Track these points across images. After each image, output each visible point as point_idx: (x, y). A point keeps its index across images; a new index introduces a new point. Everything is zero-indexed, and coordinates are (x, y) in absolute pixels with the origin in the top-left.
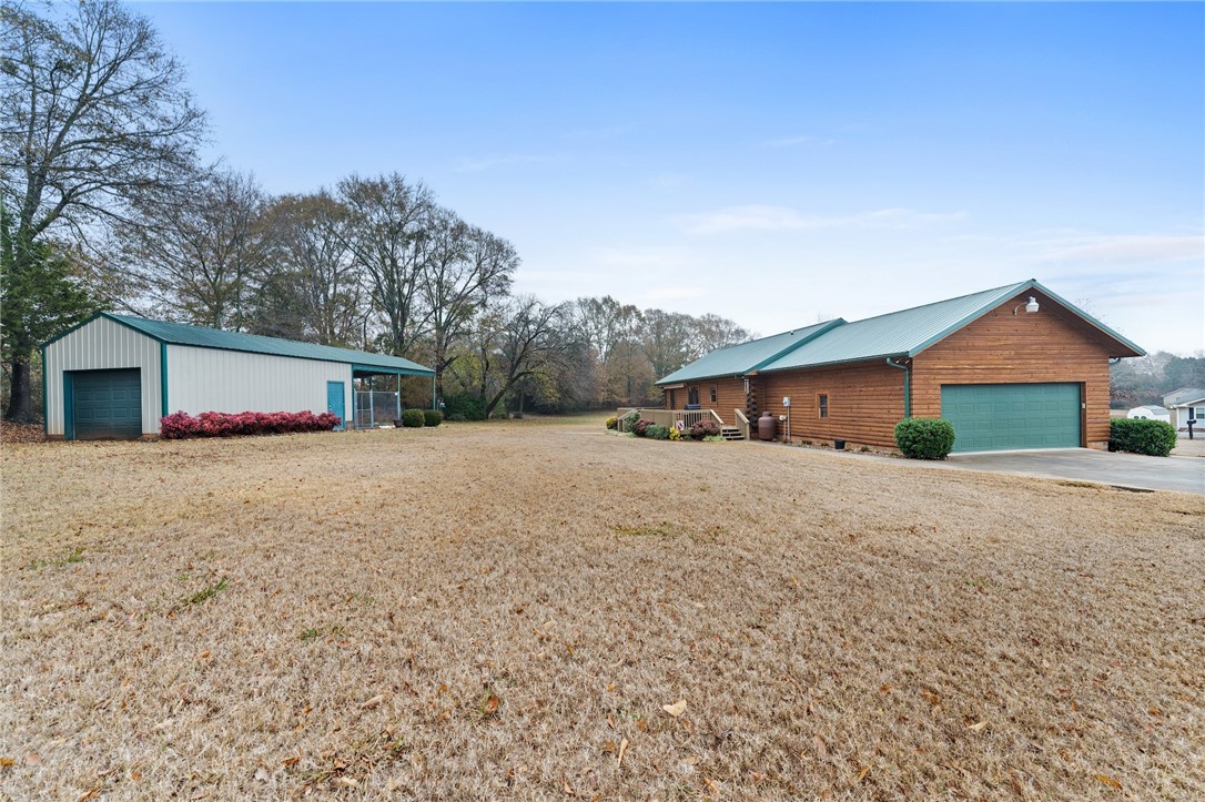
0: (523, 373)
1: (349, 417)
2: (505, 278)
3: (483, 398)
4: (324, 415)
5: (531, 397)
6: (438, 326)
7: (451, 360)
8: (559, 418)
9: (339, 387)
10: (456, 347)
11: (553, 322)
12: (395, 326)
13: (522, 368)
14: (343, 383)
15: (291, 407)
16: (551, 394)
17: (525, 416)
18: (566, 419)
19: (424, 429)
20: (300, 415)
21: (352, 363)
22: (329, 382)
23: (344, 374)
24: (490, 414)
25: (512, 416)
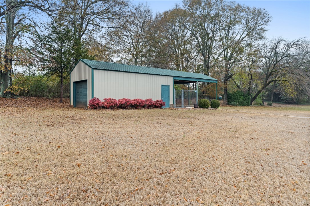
0: (272, 81)
1: (171, 102)
2: (262, 29)
3: (249, 94)
4: (158, 101)
5: (279, 94)
6: (225, 58)
7: (232, 75)
8: (297, 106)
9: (167, 88)
10: (236, 69)
11: (293, 51)
12: (205, 61)
13: (273, 77)
14: (169, 86)
15: (143, 97)
16: (290, 92)
17: (274, 104)
18: (301, 107)
19: (210, 110)
20: (147, 100)
21: (174, 76)
22: (162, 86)
23: (170, 82)
24: (253, 103)
25: (266, 104)
